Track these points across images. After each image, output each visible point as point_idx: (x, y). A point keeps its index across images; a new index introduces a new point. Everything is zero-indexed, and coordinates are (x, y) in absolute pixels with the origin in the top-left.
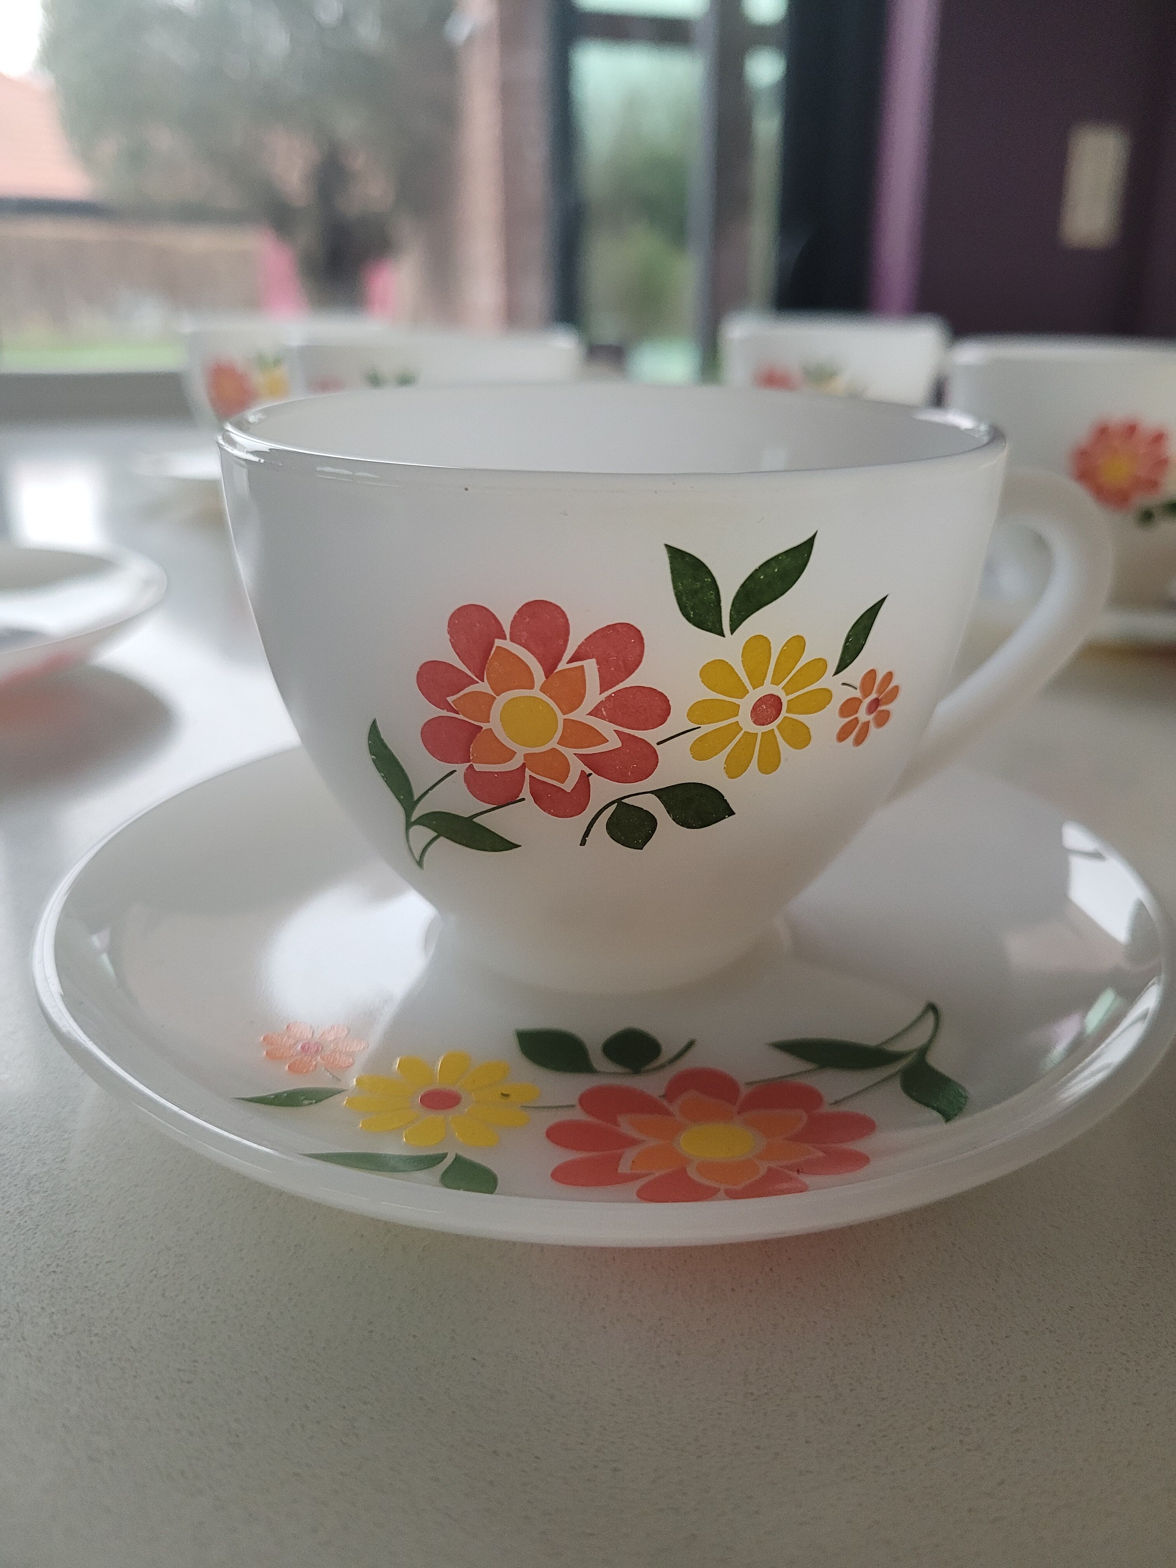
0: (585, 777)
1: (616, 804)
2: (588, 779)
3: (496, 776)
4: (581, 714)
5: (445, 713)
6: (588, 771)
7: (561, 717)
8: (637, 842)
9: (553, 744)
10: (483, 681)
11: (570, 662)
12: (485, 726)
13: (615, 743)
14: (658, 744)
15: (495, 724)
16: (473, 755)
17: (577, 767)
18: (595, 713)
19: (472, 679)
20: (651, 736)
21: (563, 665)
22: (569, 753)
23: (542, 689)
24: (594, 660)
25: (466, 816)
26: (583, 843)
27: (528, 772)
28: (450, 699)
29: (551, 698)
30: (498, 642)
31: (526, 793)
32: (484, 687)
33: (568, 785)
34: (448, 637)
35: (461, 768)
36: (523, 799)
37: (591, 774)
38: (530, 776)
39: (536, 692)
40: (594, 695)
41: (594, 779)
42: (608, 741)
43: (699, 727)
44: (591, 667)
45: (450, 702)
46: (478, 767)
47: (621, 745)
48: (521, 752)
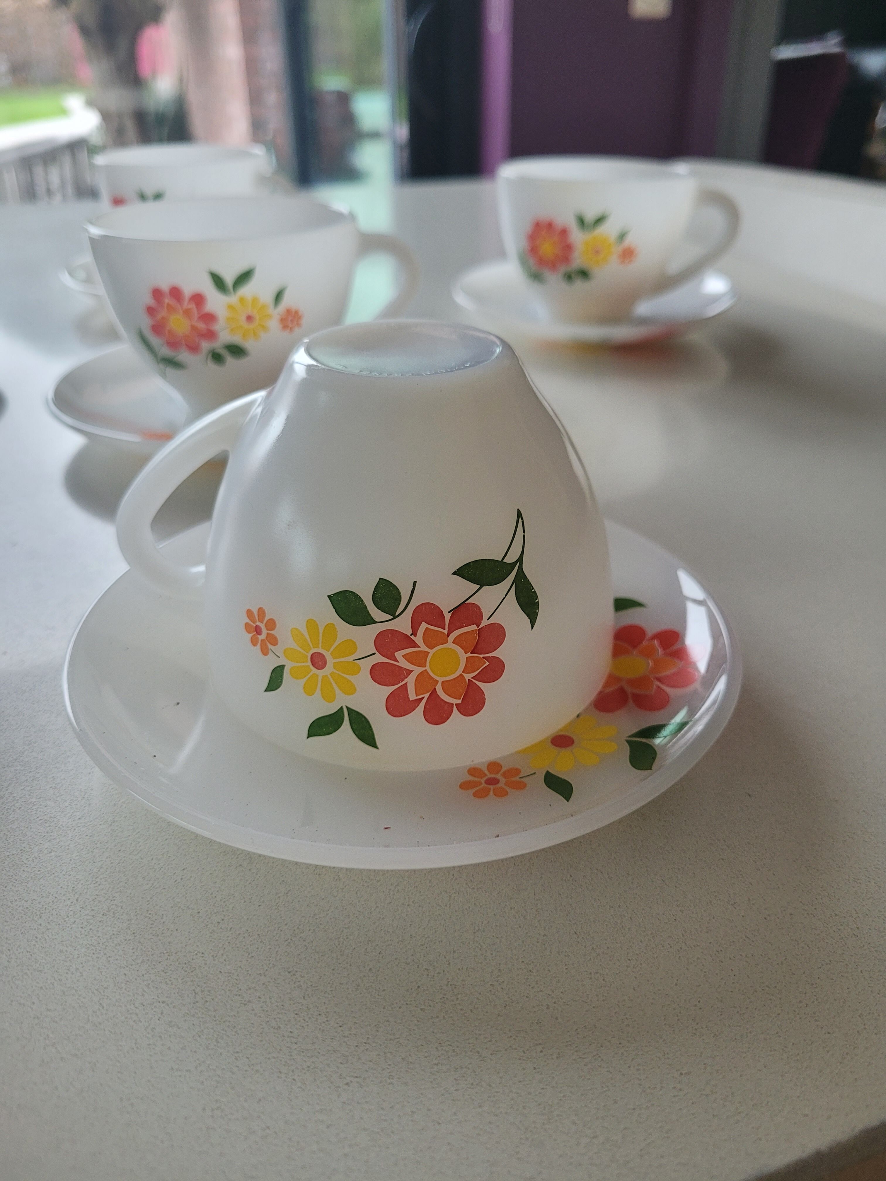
0: (414, 633)
1: (396, 615)
2: (412, 631)
3: (464, 625)
4: (417, 670)
5: (490, 655)
6: (413, 637)
7: (428, 668)
8: (383, 585)
9: (432, 652)
10: (468, 680)
11: (423, 698)
12: (469, 655)
13: (398, 655)
14: (374, 654)
15: (463, 656)
16: (477, 635)
17: (419, 639)
18: (410, 672)
19: (474, 679)
20: (379, 658)
21: (427, 696)
22: (423, 648)
23: (437, 682)
24: (411, 700)
25: (484, 587)
26: (415, 583)
27: (446, 632)
28: (487, 663)
29: (432, 678)
30: (460, 701)
31: (448, 616)
32: (468, 677)
33: (424, 626)
34: (485, 697)
35: (484, 623)
36: (449, 612)
37: (411, 635)
38: (445, 629)
39: (440, 680)
40: (410, 681)
41: (409, 632)
42: (402, 656)
43: (354, 660)
44: (412, 696)
45: (487, 662)
46: (474, 627)
47: (395, 654)
48: (450, 644)
